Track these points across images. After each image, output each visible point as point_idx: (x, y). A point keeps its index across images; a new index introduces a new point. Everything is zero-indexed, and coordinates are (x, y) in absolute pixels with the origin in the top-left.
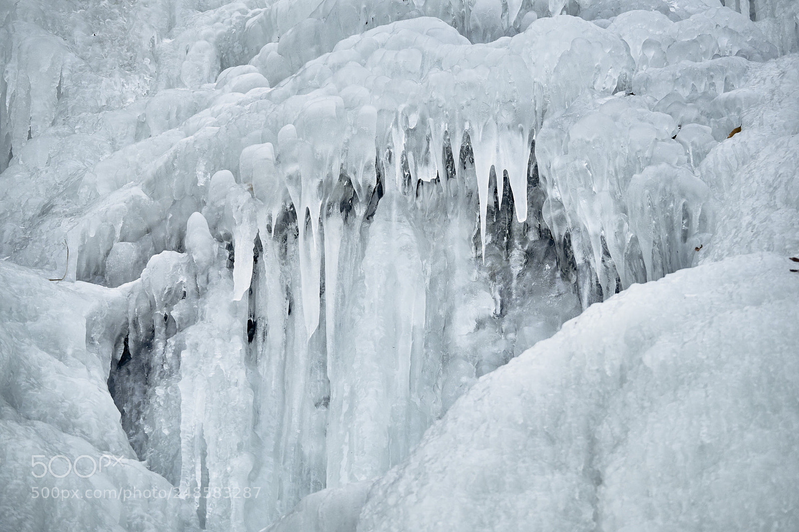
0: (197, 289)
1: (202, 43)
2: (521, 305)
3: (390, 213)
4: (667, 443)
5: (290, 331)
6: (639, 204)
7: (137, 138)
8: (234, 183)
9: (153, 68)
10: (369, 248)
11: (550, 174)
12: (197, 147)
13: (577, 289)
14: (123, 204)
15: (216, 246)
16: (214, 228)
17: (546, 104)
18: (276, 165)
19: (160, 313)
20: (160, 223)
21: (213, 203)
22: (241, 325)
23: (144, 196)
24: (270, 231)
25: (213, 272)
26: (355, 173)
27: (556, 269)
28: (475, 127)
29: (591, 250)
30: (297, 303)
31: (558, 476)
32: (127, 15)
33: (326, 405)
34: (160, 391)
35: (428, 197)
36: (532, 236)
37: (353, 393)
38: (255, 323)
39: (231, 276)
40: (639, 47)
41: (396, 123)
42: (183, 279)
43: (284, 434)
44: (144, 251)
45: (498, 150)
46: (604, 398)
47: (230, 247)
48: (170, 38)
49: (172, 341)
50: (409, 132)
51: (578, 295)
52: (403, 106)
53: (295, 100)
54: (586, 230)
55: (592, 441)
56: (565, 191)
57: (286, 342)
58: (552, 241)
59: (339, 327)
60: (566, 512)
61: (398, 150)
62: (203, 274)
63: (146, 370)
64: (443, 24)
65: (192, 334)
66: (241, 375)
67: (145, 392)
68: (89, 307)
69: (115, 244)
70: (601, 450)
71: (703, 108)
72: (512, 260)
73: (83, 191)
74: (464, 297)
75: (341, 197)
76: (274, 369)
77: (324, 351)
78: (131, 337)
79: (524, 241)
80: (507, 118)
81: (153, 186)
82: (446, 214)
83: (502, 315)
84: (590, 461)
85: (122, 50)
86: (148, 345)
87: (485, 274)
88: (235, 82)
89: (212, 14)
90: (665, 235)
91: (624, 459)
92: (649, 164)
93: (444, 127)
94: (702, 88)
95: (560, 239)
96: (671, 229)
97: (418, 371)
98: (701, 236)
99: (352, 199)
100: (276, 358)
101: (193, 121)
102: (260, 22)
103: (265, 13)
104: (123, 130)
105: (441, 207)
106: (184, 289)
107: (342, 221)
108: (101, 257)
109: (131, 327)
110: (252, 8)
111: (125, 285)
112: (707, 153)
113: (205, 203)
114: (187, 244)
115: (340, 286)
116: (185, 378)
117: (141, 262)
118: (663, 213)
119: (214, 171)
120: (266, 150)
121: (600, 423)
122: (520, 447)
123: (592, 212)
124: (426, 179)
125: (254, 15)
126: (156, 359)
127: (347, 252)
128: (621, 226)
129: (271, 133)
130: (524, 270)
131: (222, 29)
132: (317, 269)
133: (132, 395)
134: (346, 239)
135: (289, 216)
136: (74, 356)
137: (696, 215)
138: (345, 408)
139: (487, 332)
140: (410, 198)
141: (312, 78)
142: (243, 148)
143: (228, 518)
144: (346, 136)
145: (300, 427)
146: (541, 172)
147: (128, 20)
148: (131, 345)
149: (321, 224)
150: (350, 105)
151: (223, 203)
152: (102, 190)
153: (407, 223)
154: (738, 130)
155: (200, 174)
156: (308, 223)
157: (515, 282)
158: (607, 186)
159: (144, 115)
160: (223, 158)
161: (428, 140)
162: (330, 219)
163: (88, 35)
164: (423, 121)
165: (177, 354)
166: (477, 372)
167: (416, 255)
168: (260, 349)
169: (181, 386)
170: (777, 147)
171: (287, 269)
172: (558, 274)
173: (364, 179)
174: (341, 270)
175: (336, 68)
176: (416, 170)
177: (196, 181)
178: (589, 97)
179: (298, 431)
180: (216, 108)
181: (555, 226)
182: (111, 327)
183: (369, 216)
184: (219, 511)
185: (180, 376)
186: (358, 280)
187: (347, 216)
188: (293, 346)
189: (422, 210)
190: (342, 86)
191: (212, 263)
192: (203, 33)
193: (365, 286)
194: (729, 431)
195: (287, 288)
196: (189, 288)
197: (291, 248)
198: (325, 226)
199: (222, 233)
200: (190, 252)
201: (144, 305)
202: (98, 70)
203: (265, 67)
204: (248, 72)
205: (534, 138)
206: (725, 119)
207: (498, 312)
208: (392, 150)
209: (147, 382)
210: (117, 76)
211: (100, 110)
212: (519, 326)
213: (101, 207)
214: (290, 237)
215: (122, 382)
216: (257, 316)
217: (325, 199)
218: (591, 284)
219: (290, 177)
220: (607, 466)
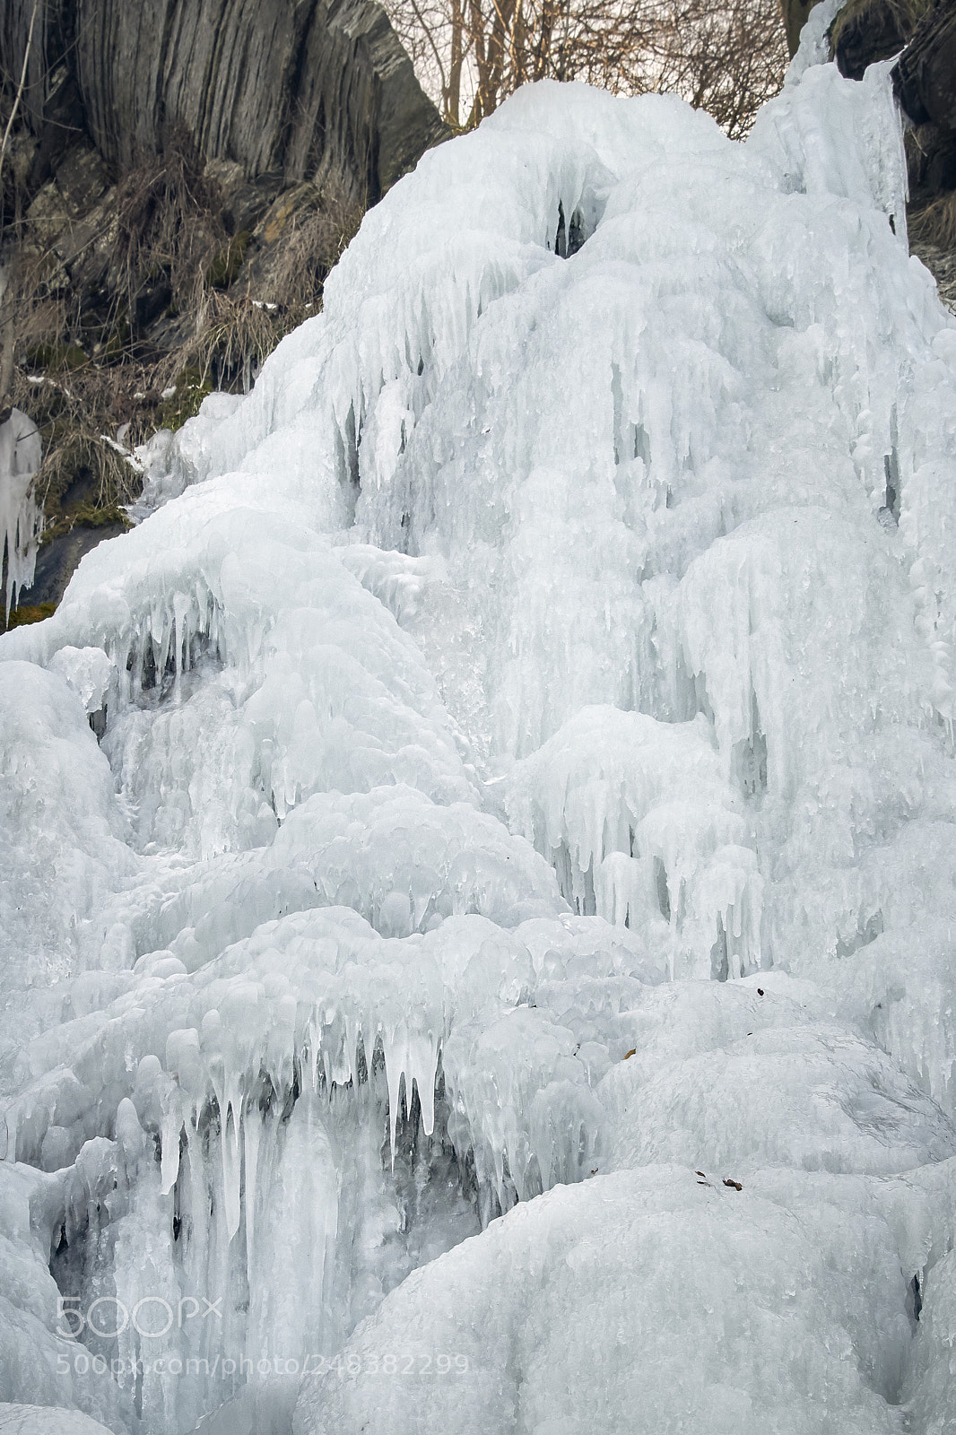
0: (127, 1180)
1: (120, 925)
2: (425, 1222)
3: (307, 1115)
4: (587, 1342)
5: (212, 1231)
6: (541, 1122)
7: (63, 1020)
8: (160, 1070)
9: (73, 949)
10: (287, 1150)
11: (456, 1086)
12: (125, 1028)
13: (477, 1209)
14: (56, 1087)
15: (144, 1135)
16: (142, 1117)
17: (453, 1012)
18: (200, 1053)
19: (94, 1202)
20: (91, 1108)
21: (140, 1091)
22: (168, 1220)
23: (75, 1080)
24: (195, 1125)
25: (142, 1163)
26: (274, 1069)
27: (457, 1189)
28: (387, 1029)
29: (493, 1170)
30: (219, 1203)
31: (484, 1371)
32: (48, 889)
33: (246, 1309)
34: (96, 1282)
35: (341, 1102)
36: (436, 1152)
37: (271, 1299)
38: (180, 1221)
39: (159, 1169)
40: (541, 959)
41: (313, 1019)
42: (114, 1168)
43: (208, 1335)
44: (76, 1137)
45: (408, 1056)
46: (526, 1298)
47: (157, 1139)
48: (88, 919)
49: (106, 1232)
50: (326, 1029)
51: (479, 1215)
52: (321, 999)
53: (218, 984)
54: (489, 1146)
55: (515, 1340)
56: (471, 1105)
57: (208, 1242)
58: (454, 1158)
59: (256, 1231)
60: (490, 1406)
61: (315, 1047)
62: (133, 1164)
63: (82, 1259)
64: (357, 915)
65: (125, 1225)
66: (169, 1271)
67: (82, 1282)
68: (31, 1188)
69: (49, 1128)
70: (524, 1349)
71: (600, 1028)
72: (417, 1176)
73: (18, 1070)
74: (372, 1209)
75: (260, 1094)
76: (198, 1268)
77: (244, 1254)
78: (68, 1225)
79: (428, 1156)
80: (417, 1022)
81: (82, 1068)
82: (357, 1122)
83: (406, 1232)
84: (512, 1359)
85: (45, 927)
86: (83, 1234)
87: (393, 1188)
88: (155, 967)
89: (128, 896)
90: (562, 1157)
91: (545, 1357)
92: (552, 1080)
93: (358, 1026)
94: (599, 1006)
95: (463, 1156)
96: (569, 1151)
97: (330, 1281)
98: (596, 1159)
99: (270, 1098)
100: (200, 1258)
101: (118, 1004)
102: (175, 906)
103: (180, 897)
104: (50, 1010)
105: (353, 1115)
106: (115, 1179)
107: (261, 1121)
108: (37, 1141)
109: (67, 1214)
110: (165, 892)
111: (61, 1170)
112: (604, 1074)
113: (132, 1091)
114: (118, 1132)
115: (259, 1188)
116: (119, 1269)
117: (74, 1149)
118: (562, 1133)
119: (140, 1058)
120: (190, 1036)
121: (523, 1322)
122: (450, 1342)
123: (496, 1129)
124: (341, 1082)
125: (168, 899)
126: (91, 1249)
127: (265, 1153)
128: (521, 1146)
129: (196, 1019)
130: (428, 1187)
131: (138, 912)
132: (237, 1168)
133: (70, 1284)
134: (264, 1140)
135: (212, 1110)
136: (19, 1236)
137: (592, 1137)
138: (264, 1314)
139: (393, 1247)
140: (324, 1101)
141: (233, 963)
142: (169, 1033)
143: (162, 1411)
144: (267, 1028)
145: (223, 1328)
146: (448, 1083)
147: (50, 896)
148: (68, 1232)
149: (241, 1122)
150: (269, 995)
151: (150, 1091)
152: (35, 1071)
153: (322, 1127)
154: (633, 1052)
155: (128, 1058)
156: (230, 1119)
157: (419, 1198)
158: (511, 1102)
159: (69, 997)
160: (149, 1044)
161: (343, 1040)
162: (250, 1117)
163: (13, 909)
164: (339, 1018)
165: (111, 1245)
166: (383, 1287)
167: (330, 1161)
168: (185, 1247)
169: (116, 1277)
170: (671, 1071)
171: (209, 1166)
172: (460, 1193)
173: (283, 1077)
174: (260, 1172)
175: (256, 954)
176: (331, 1072)
177: (124, 1065)
178: (496, 1005)
179: (221, 1333)
180: (140, 991)
181: (459, 1142)
182: (49, 1212)
183: (285, 1118)
184: (153, 1404)
185: (114, 1268)
186: (276, 1183)
187: (265, 1115)
188: (215, 1248)
189: (334, 1115)
190: (263, 973)
191: (141, 1154)
192: (120, 915)
193: (282, 1190)
194: (643, 1333)
195: (210, 1187)
196: (120, 1179)
197: (213, 1145)
198: (245, 1124)
199: (149, 1123)
200: (120, 1140)
201: (79, 1192)
202: (24, 947)
203: (182, 954)
204: (167, 957)
205: (441, 1048)
206: (620, 1040)
207: (404, 1228)
208: (308, 1048)
209: (83, 1272)
210: (42, 953)
211: (28, 988)
212: (423, 1243)
213: (36, 1088)
214: (213, 1134)
215: (60, 1270)
216: (182, 1213)
217: (245, 1097)
218: (492, 1204)
219: (214, 1068)
220: (528, 1365)
